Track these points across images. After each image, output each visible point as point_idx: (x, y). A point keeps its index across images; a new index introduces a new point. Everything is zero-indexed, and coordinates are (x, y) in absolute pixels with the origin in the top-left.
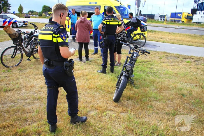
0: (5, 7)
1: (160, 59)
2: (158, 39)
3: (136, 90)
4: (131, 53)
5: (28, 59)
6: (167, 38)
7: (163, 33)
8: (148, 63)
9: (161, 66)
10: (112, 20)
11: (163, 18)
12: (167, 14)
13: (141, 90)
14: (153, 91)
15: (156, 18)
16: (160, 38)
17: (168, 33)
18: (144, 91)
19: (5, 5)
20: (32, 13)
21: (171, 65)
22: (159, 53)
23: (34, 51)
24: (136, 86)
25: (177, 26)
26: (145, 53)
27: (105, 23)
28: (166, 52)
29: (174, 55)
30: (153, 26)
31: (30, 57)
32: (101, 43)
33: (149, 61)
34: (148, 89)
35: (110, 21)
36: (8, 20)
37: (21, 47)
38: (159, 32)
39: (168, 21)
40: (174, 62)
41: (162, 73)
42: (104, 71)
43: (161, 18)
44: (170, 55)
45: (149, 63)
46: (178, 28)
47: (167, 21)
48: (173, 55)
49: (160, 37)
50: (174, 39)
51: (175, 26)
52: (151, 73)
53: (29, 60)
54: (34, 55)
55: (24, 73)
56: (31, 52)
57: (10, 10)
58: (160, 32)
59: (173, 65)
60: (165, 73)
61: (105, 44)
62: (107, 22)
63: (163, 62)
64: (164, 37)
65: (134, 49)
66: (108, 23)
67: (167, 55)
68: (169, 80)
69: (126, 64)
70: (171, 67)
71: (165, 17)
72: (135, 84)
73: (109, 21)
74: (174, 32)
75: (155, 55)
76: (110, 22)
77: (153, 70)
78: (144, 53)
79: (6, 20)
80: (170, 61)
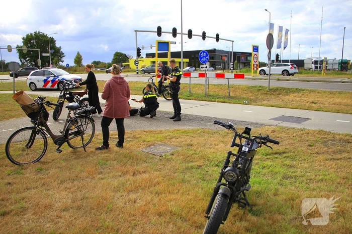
0: (56, 59)
1: (311, 146)
2: (308, 105)
3: (254, 219)
4: (237, 145)
5: (58, 149)
6: (327, 101)
7: (318, 93)
8: (284, 155)
9: (311, 160)
11: (319, 65)
12: (326, 58)
13: (265, 218)
14: (291, 221)
15: (306, 66)
16: (313, 102)
17: (329, 92)
18: (271, 222)
19: (56, 55)
20: (98, 64)
21: (334, 159)
22: (308, 133)
23: (70, 135)
24: (254, 208)
25: (347, 79)
26: (268, 144)
28: (323, 131)
29: (340, 136)
30: (300, 81)
31: (60, 145)
33: (287, 150)
34: (280, 217)
36: (51, 79)
37: (43, 128)
38: (311, 91)
39: (329, 70)
40: (340, 152)
41: (313, 178)
43: (316, 65)
44: (330, 137)
45: (287, 155)
46: (347, 82)
47: (327, 69)
48: (338, 137)
49: (312, 100)
50: (340, 104)
51: (342, 79)
52: (291, 177)
53: (59, 151)
54: (70, 141)
55: (43, 177)
56: (64, 136)
57: (63, 61)
58: (313, 91)
59: (338, 159)
60: (321, 177)
63: (317, 153)
64: (321, 99)
65: (244, 135)
67: (326, 136)
68: (329, 193)
69: (225, 167)
70: (332, 164)
71: (323, 64)
72: (252, 205)
74: (340, 90)
75: (301, 137)
77: (294, 170)
78: (265, 143)
79: (48, 78)
80: (331, 150)
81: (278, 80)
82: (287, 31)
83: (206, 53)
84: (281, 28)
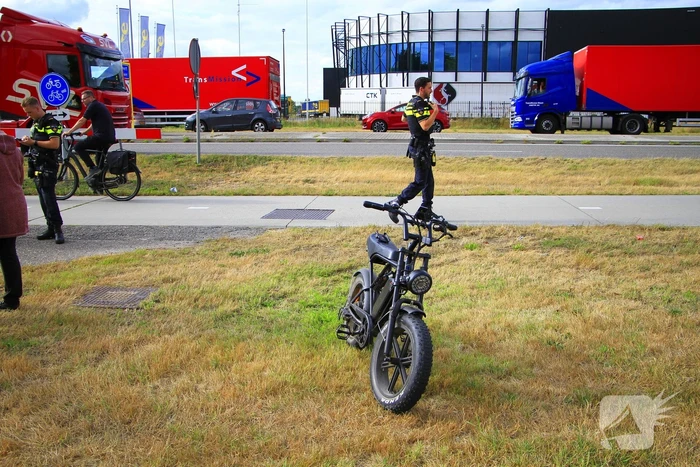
6: (329, 176)
16: (307, 181)
46: (327, 141)
50: (357, 180)
58: (290, 160)
64: (317, 175)
81: (188, 141)
82: (161, 29)
83: (61, 81)
84: (144, 21)
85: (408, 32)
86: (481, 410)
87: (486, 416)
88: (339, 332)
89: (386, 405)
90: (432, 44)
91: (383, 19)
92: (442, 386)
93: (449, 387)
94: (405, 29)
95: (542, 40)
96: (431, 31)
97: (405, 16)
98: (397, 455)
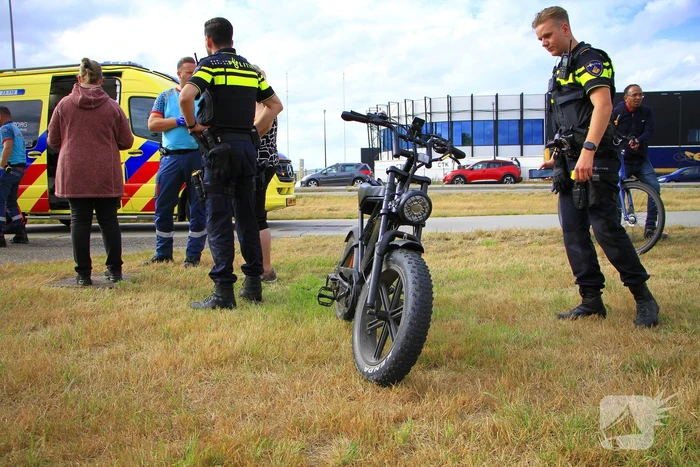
10: (232, 66)
27: (208, 78)
32: (197, 176)
35: (228, 70)
42: (225, 300)
61: (219, 175)
62: (214, 74)
66: (220, 80)
73: (222, 70)
76: (226, 74)
85: (431, 113)
86: (504, 380)
87: (513, 386)
88: (321, 296)
89: (369, 375)
90: (451, 123)
91: (409, 104)
92: (450, 356)
93: (461, 358)
94: (428, 111)
95: (543, 117)
96: (450, 112)
97: (428, 101)
98: (374, 438)
